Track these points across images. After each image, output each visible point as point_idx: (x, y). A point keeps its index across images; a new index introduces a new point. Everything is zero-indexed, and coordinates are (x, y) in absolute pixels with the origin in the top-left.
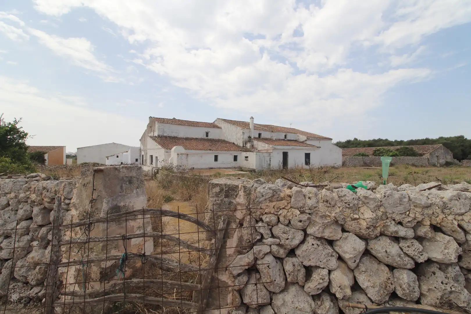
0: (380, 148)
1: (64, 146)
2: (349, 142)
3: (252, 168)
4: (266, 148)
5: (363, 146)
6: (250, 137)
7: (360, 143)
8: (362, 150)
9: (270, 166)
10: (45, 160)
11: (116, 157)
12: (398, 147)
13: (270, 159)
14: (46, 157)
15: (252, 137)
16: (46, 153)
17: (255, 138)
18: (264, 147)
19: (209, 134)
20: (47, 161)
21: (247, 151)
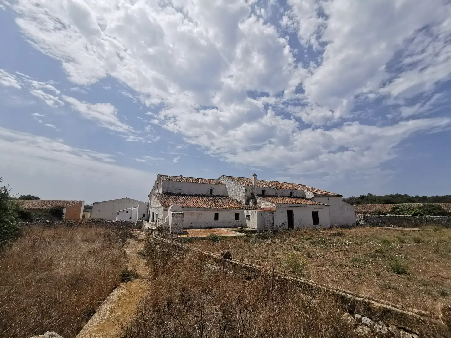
0: (399, 206)
1: (83, 201)
2: (362, 197)
3: (254, 228)
4: (269, 206)
5: (380, 202)
6: (252, 194)
7: (375, 199)
8: (378, 207)
9: (274, 226)
10: (63, 214)
11: (126, 212)
12: (421, 204)
13: (273, 218)
14: (64, 211)
15: (255, 194)
16: (65, 208)
17: (258, 195)
18: (267, 205)
19: (213, 191)
20: (64, 215)
21: (249, 209)
